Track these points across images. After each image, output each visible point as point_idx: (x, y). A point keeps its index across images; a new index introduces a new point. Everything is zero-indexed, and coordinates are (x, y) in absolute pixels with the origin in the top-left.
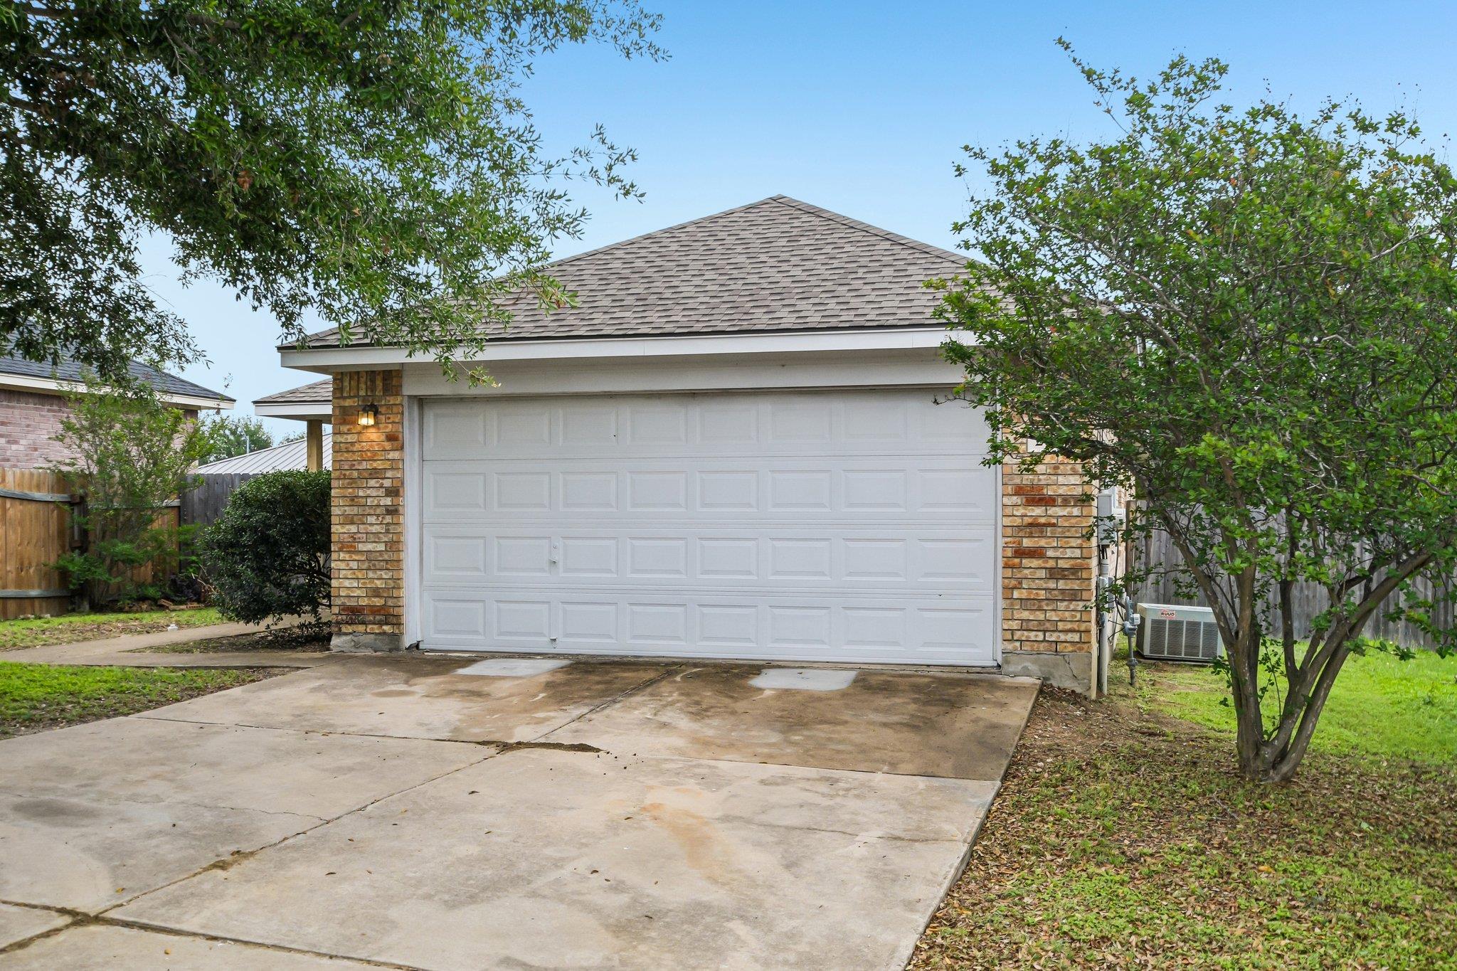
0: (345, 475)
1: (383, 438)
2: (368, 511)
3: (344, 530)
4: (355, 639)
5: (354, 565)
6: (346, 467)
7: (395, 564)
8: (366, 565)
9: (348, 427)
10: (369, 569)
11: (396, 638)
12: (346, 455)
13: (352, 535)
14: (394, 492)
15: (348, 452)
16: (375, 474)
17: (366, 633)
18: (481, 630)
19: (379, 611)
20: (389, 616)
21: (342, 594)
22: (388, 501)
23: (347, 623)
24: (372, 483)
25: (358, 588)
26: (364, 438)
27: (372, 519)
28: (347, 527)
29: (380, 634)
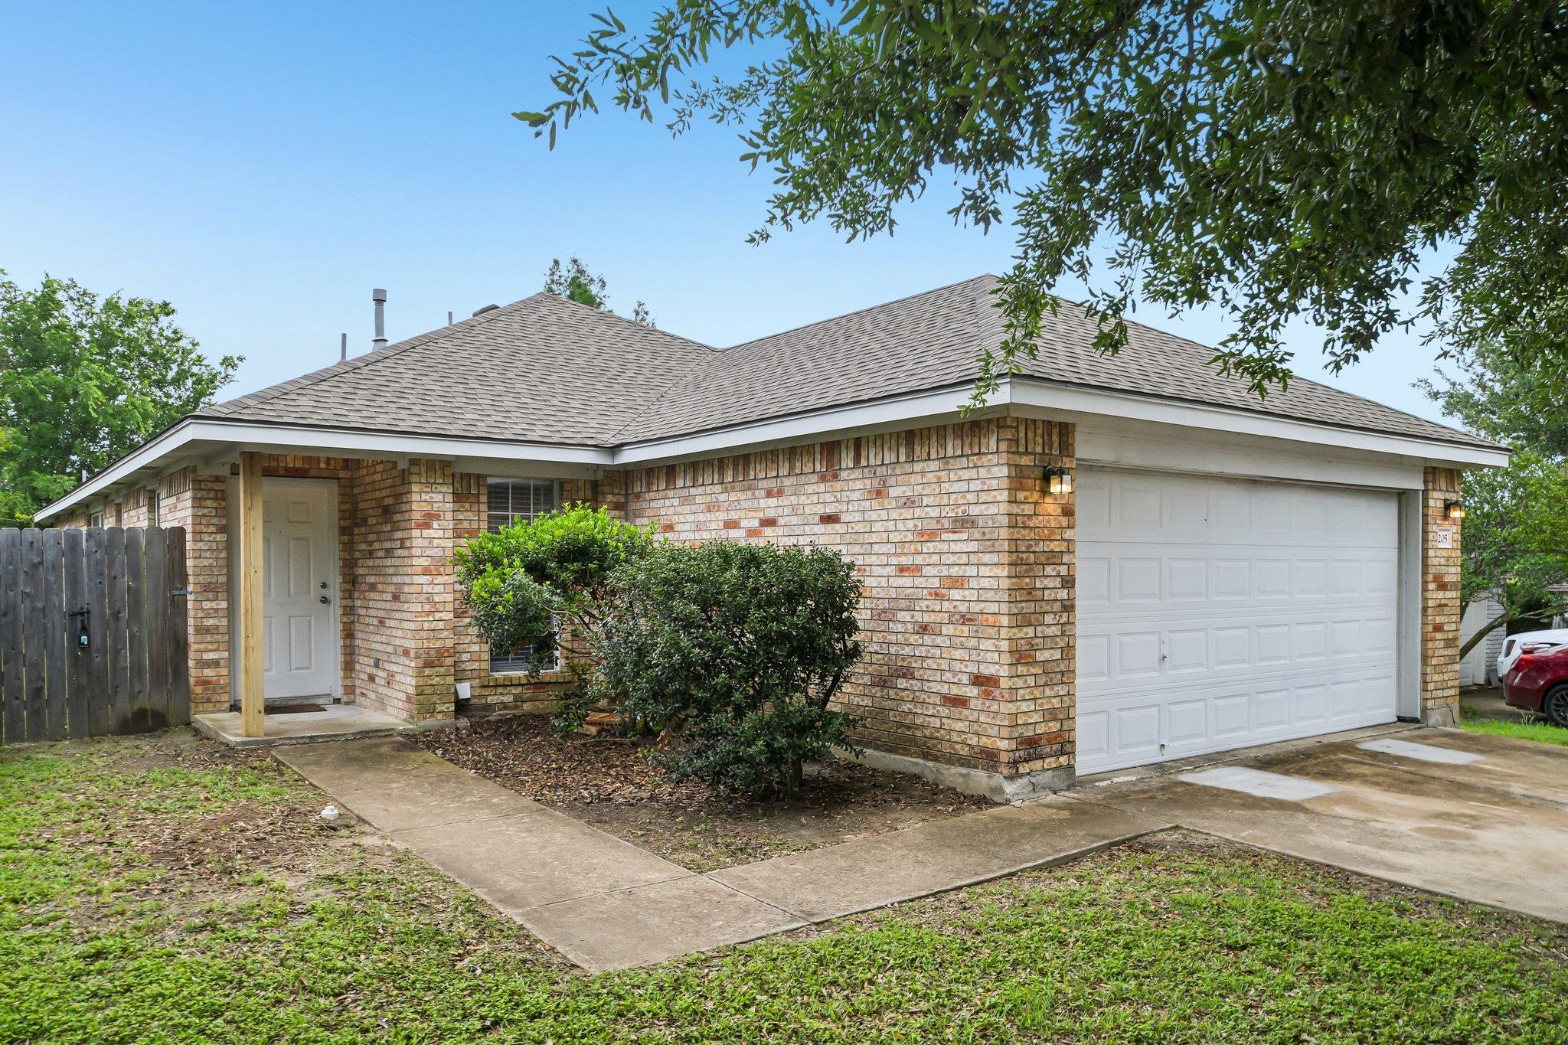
0: (1022, 559)
1: (1059, 511)
2: (1047, 608)
3: (1021, 635)
4: (1033, 780)
5: (1031, 681)
6: (1023, 549)
7: (1067, 675)
8: (1042, 680)
9: (1024, 493)
10: (1046, 685)
11: (1070, 768)
12: (1023, 532)
13: (1029, 641)
14: (1069, 582)
15: (1025, 527)
16: (1053, 558)
17: (1044, 770)
19: (1055, 738)
20: (1065, 745)
21: (1020, 722)
22: (1063, 594)
23: (1026, 761)
24: (1049, 570)
25: (1035, 711)
26: (1040, 509)
27: (1049, 619)
28: (1025, 630)
29: (1056, 768)
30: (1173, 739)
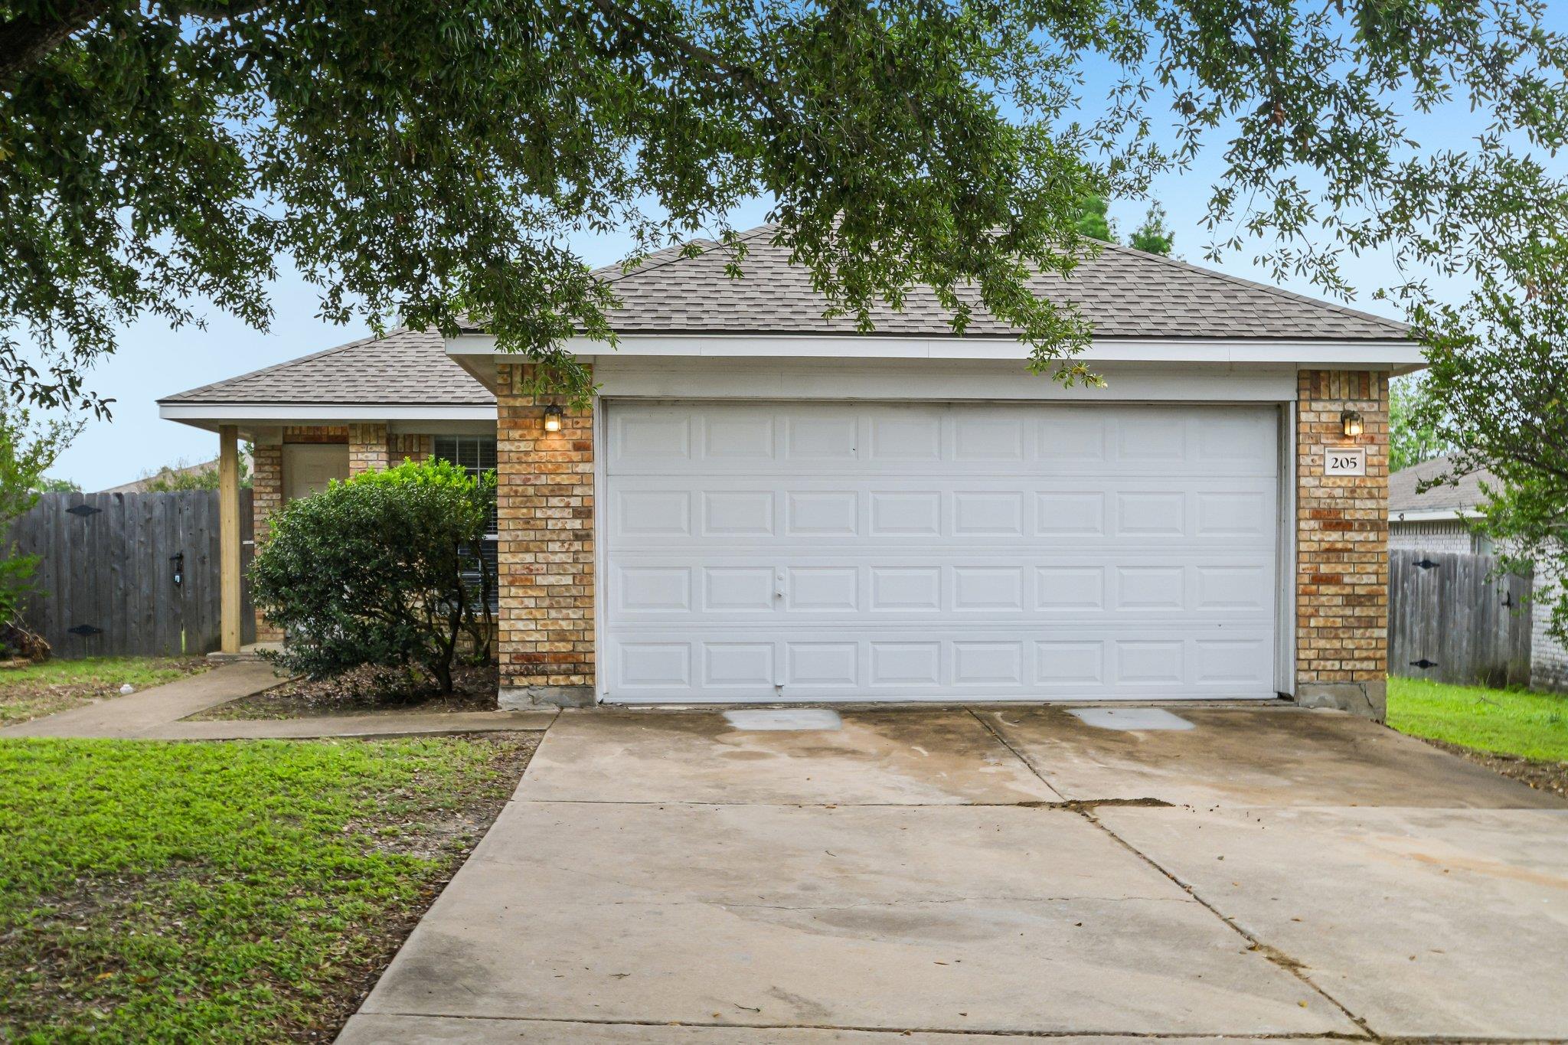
0: (516, 492)
1: (570, 446)
2: (548, 536)
3: (517, 560)
4: (533, 693)
5: (531, 603)
6: (519, 482)
7: (584, 601)
8: (546, 603)
9: (520, 432)
10: (551, 607)
11: (588, 689)
12: (517, 466)
13: (528, 568)
14: (585, 513)
15: (520, 463)
16: (559, 490)
17: (548, 685)
18: (685, 677)
19: (565, 658)
20: (580, 664)
21: (513, 638)
22: (577, 524)
23: (522, 674)
24: (555, 501)
25: (537, 630)
26: (542, 446)
27: (555, 546)
28: (521, 555)
29: (567, 686)
30: (795, 680)
